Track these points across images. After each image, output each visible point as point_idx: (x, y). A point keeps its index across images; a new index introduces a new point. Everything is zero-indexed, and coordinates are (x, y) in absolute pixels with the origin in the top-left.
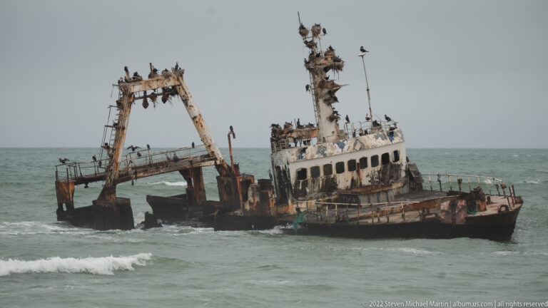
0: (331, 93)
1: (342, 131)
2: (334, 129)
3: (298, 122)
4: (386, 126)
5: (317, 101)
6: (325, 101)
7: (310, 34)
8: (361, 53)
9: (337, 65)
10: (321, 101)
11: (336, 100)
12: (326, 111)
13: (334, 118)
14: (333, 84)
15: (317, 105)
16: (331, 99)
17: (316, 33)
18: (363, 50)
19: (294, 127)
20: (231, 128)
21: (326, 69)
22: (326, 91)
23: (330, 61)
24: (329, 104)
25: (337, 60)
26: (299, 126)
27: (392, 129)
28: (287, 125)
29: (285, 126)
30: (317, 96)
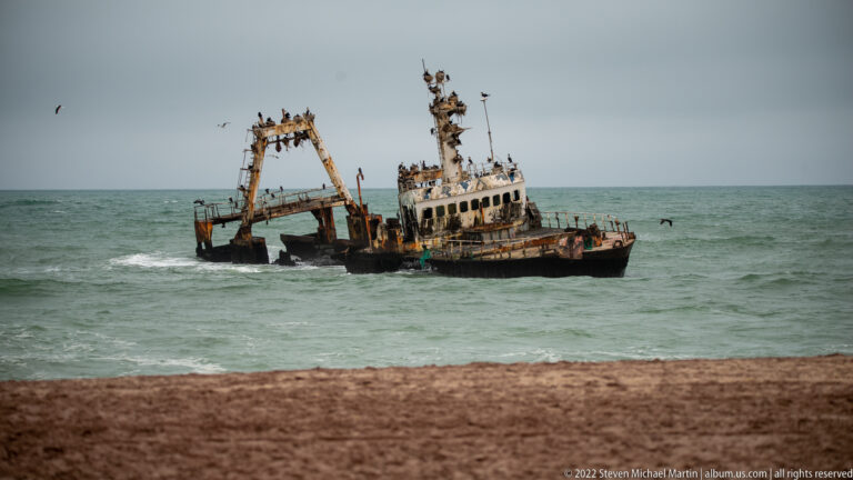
0: (455, 136)
1: (465, 172)
2: (457, 170)
3: (424, 164)
4: (507, 166)
5: (441, 144)
6: (449, 143)
7: (434, 80)
8: (483, 98)
9: (460, 109)
10: (445, 144)
11: (459, 142)
12: (450, 153)
13: (457, 160)
14: (457, 128)
15: (442, 148)
16: (455, 141)
17: (440, 79)
18: (485, 95)
19: (420, 169)
20: (360, 170)
21: (450, 114)
22: (450, 134)
23: (453, 106)
24: (453, 147)
25: (460, 104)
26: (425, 168)
27: (512, 170)
28: (414, 167)
29: (412, 168)
30: (441, 139)
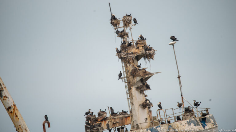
0: (143, 81)
1: (154, 118)
2: (147, 116)
3: (112, 110)
4: (198, 112)
5: (130, 89)
6: (138, 88)
7: (122, 24)
8: (172, 42)
9: (148, 54)
10: (133, 89)
11: (148, 87)
12: (139, 98)
13: (146, 105)
14: (145, 72)
15: (130, 93)
16: (143, 86)
17: (127, 23)
18: (173, 39)
19: (108, 115)
20: (46, 117)
21: (138, 58)
22: (138, 78)
23: (141, 50)
24: (142, 92)
25: (147, 48)
26: (113, 114)
27: (204, 115)
28: (101, 113)
29: (99, 114)
30: (130, 85)
